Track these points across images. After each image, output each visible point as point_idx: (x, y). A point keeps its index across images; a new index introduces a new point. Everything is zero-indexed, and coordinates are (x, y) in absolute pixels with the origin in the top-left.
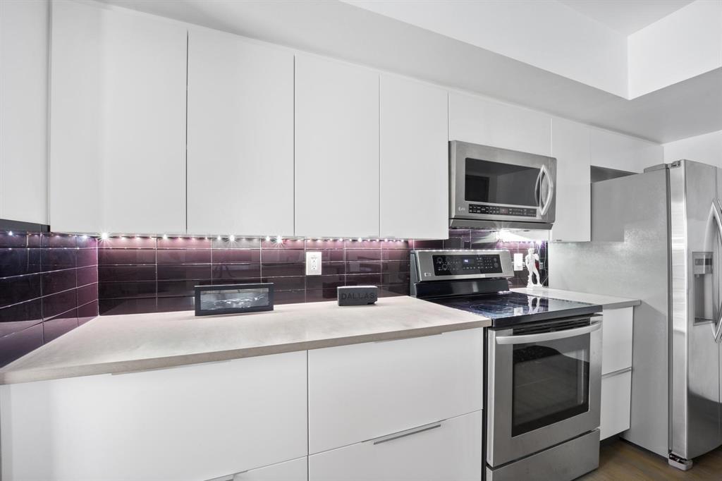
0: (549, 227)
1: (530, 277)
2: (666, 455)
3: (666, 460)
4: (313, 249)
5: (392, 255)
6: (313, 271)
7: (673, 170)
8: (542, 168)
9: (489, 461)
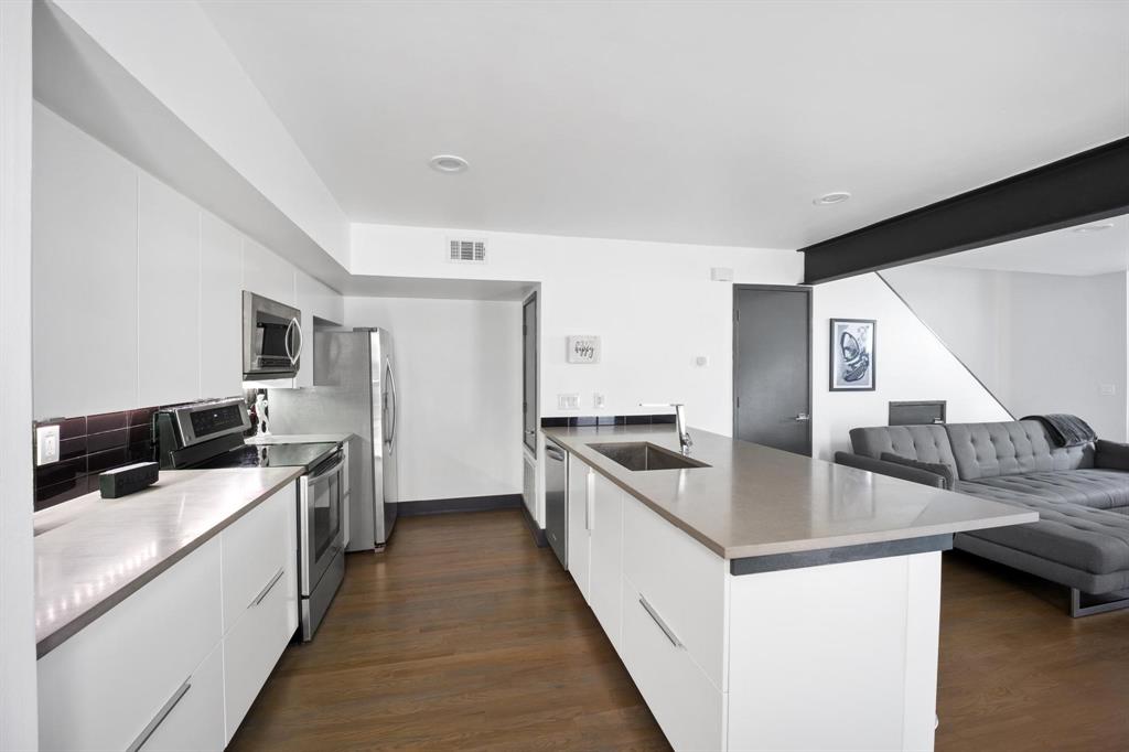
0: (294, 375)
2: (372, 546)
3: (373, 550)
6: (48, 458)
7: (373, 334)
8: (295, 319)
9: (306, 592)
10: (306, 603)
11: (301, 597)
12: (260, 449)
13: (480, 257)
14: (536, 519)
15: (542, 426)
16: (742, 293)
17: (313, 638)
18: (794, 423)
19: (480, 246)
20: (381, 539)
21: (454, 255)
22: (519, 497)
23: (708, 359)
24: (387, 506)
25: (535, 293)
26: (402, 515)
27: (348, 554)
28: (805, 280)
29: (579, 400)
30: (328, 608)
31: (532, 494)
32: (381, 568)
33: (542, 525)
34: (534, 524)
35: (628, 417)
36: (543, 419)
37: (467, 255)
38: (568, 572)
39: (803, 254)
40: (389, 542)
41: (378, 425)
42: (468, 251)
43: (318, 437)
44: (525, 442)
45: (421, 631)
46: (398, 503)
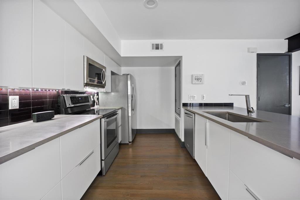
0: (104, 88)
1: (96, 103)
2: (128, 143)
3: (128, 144)
4: (14, 94)
5: (51, 97)
6: (14, 107)
7: (128, 76)
8: (104, 69)
9: (103, 158)
10: (103, 162)
11: (102, 160)
12: (96, 110)
13: (161, 48)
14: (180, 137)
15: (183, 106)
16: (261, 57)
17: (105, 174)
18: (283, 107)
19: (161, 45)
20: (131, 140)
21: (153, 49)
22: (174, 130)
23: (246, 82)
24: (133, 130)
25: (180, 61)
26: (137, 133)
27: (120, 144)
28: (288, 51)
29: (196, 97)
30: (112, 163)
31: (179, 129)
32: (131, 150)
33: (183, 140)
34: (179, 140)
35: (214, 104)
36: (183, 103)
37: (157, 48)
38: (194, 160)
39: (287, 40)
40: (133, 141)
41: (130, 105)
42: (157, 47)
43: (111, 107)
44: (176, 112)
45: (141, 177)
46: (137, 129)
